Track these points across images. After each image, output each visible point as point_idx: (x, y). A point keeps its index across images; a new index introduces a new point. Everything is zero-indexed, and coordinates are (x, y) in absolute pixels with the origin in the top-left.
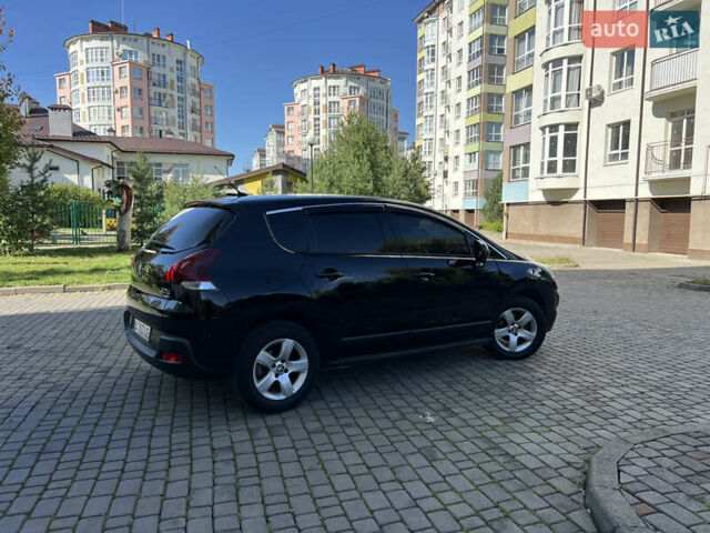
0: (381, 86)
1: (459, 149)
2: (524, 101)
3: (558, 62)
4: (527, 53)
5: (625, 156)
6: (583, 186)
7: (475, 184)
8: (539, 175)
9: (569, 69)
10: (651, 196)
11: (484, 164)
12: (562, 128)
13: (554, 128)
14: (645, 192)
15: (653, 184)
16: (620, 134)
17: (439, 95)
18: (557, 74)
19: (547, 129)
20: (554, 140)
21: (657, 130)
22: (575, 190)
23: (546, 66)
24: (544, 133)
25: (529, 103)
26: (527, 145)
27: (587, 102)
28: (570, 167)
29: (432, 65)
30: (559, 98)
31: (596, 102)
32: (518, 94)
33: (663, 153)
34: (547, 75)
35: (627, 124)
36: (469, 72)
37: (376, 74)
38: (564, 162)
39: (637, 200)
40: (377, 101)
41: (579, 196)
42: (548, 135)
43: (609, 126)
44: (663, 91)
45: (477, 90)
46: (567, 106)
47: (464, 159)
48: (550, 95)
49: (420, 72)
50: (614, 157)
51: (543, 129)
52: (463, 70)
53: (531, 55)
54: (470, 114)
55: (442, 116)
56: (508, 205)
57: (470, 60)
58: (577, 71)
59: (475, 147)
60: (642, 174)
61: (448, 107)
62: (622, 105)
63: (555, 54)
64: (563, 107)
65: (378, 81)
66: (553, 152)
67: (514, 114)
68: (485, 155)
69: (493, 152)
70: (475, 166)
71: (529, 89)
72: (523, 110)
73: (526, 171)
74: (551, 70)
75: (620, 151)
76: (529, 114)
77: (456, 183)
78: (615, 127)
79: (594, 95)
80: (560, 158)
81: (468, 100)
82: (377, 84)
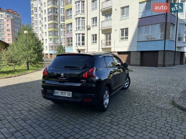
0: (18, 17)
1: (47, 37)
2: (70, 26)
3: (79, 18)
4: (70, 15)
5: (96, 42)
6: (87, 49)
8: (76, 45)
9: (82, 20)
11: (54, 42)
12: (81, 34)
13: (79, 34)
14: (101, 51)
15: (103, 49)
16: (95, 37)
17: (39, 22)
18: (79, 21)
20: (79, 37)
21: (102, 37)
22: (85, 50)
25: (71, 27)
26: (72, 38)
27: (86, 29)
28: (83, 44)
29: (36, 13)
30: (80, 27)
31: (89, 29)
32: (68, 25)
33: (104, 42)
34: (76, 21)
35: (96, 35)
36: (48, 17)
37: (16, 13)
38: (82, 43)
40: (17, 21)
42: (78, 36)
43: (92, 35)
45: (51, 22)
46: (82, 29)
47: (48, 40)
48: (78, 26)
49: (32, 14)
50: (93, 42)
51: (76, 34)
52: (46, 16)
54: (49, 28)
55: (40, 28)
57: (48, 13)
58: (83, 21)
59: (51, 37)
60: (100, 47)
61: (42, 25)
62: (95, 30)
63: (79, 16)
65: (16, 15)
66: (79, 40)
67: (67, 29)
68: (54, 39)
70: (52, 42)
71: (71, 24)
72: (70, 29)
73: (72, 44)
74: (77, 20)
75: (95, 41)
76: (71, 30)
77: (47, 46)
78: (93, 35)
79: (88, 27)
80: (81, 42)
81: (49, 24)
82: (16, 16)
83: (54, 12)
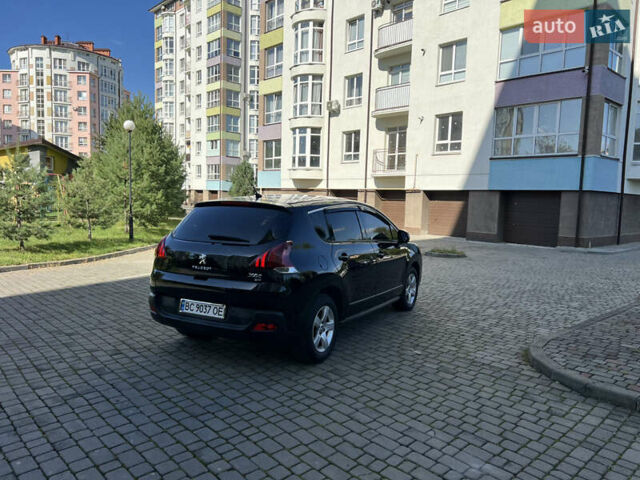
0: (114, 67)
1: (202, 136)
2: (274, 104)
3: (304, 77)
4: (276, 64)
5: (356, 157)
6: (325, 177)
7: (217, 168)
8: (290, 167)
9: (313, 84)
10: (376, 188)
11: (225, 151)
12: (309, 130)
13: (303, 129)
14: (372, 186)
15: (377, 179)
16: (353, 140)
17: (178, 84)
18: (304, 86)
19: (297, 131)
20: (303, 140)
21: (378, 140)
22: (320, 181)
23: (294, 79)
24: (295, 133)
25: (279, 106)
26: (278, 141)
27: (327, 113)
28: (315, 162)
29: (170, 56)
30: (307, 106)
31: (334, 113)
32: (269, 97)
33: (383, 157)
34: (296, 86)
35: (357, 133)
36: (208, 68)
37: (106, 53)
38: (312, 158)
39: (366, 191)
40: (108, 80)
41: (322, 186)
42: (298, 136)
43: (344, 133)
44: (385, 112)
45: (217, 85)
46: (312, 113)
47: (206, 146)
48: (299, 103)
49: (158, 60)
50: (348, 157)
51: (294, 130)
52: (203, 65)
53: (280, 67)
54: (210, 105)
55: (182, 104)
56: (263, 190)
57: (209, 58)
58: (319, 87)
59: (216, 135)
60: (369, 172)
61: (189, 97)
62: (354, 118)
63: (303, 70)
64: (309, 114)
65: (108, 61)
66: (302, 150)
67: (266, 113)
68: (226, 144)
69: (232, 141)
70: (217, 152)
71: (279, 94)
72: (274, 111)
73: (278, 163)
74: (299, 82)
75: (352, 153)
76: (279, 115)
77: (199, 166)
78: (348, 134)
79: (333, 108)
80: (308, 154)
81: (209, 93)
82: (108, 63)
83: (228, 52)
